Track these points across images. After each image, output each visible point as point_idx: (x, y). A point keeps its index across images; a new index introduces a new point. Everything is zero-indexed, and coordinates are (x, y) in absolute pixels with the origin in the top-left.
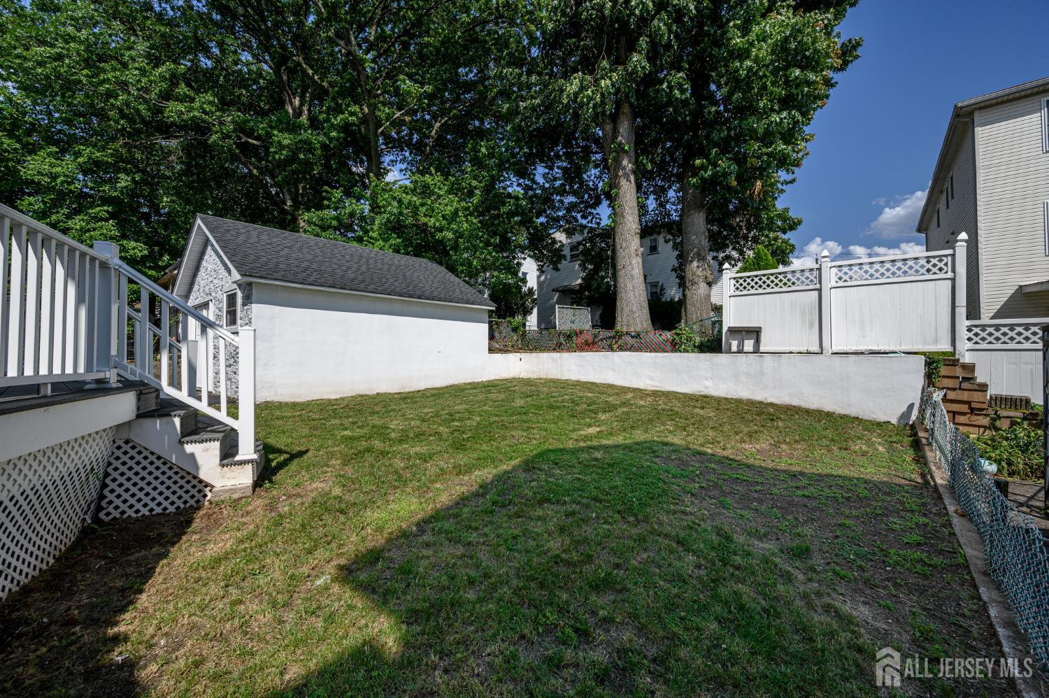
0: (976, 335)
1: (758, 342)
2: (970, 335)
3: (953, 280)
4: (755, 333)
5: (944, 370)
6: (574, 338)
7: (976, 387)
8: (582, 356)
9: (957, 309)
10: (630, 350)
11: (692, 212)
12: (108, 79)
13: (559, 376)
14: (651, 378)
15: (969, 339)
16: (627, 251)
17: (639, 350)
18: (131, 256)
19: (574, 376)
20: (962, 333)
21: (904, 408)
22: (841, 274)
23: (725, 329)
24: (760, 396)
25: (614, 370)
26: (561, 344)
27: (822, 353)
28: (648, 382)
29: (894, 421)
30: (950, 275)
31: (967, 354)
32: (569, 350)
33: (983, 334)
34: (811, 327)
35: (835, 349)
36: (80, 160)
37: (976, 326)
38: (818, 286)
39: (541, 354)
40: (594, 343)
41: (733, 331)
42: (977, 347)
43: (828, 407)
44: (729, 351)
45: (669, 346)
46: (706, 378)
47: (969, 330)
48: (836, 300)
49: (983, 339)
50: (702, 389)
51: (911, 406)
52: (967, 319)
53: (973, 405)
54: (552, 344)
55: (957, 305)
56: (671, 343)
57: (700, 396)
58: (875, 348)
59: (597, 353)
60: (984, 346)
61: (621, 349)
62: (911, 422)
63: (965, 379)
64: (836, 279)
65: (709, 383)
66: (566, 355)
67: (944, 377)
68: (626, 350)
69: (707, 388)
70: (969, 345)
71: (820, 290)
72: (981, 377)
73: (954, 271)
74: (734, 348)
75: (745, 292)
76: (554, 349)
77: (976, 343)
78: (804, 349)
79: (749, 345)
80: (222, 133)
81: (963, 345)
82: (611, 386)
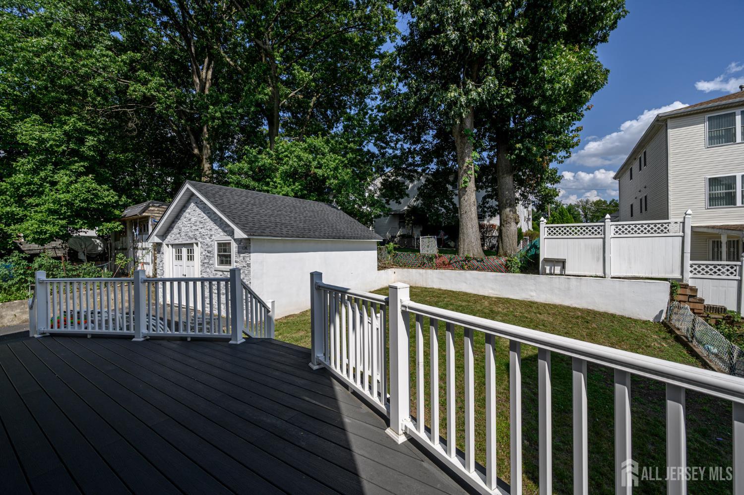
0: (695, 269)
1: (564, 267)
2: (692, 269)
3: (683, 237)
4: (562, 263)
5: (680, 291)
6: (434, 260)
7: (698, 301)
8: (443, 273)
9: (685, 254)
10: (476, 269)
11: (505, 175)
12: (87, 65)
13: (425, 285)
14: (493, 289)
15: (691, 272)
16: (468, 202)
17: (483, 270)
18: (106, 201)
19: (436, 286)
20: (687, 268)
21: (657, 313)
22: (617, 230)
23: (541, 259)
24: (567, 303)
25: (466, 283)
26: (424, 263)
27: (605, 277)
28: (490, 291)
29: (651, 320)
30: (681, 234)
31: (690, 280)
32: (431, 268)
33: (699, 269)
34: (598, 260)
35: (613, 275)
36: (66, 128)
37: (695, 264)
38: (603, 236)
39: (410, 270)
40: (449, 264)
41: (547, 260)
42: (695, 276)
43: (611, 310)
44: (544, 273)
45: (503, 268)
46: (531, 291)
47: (691, 266)
48: (614, 244)
49: (699, 272)
50: (528, 297)
51: (661, 312)
52: (691, 260)
53: (695, 311)
54: (418, 263)
55: (685, 251)
56: (505, 266)
57: (529, 301)
58: (637, 275)
59: (453, 271)
60: (699, 276)
61: (470, 268)
62: (661, 321)
63: (690, 296)
64: (614, 232)
65: (533, 294)
66: (430, 271)
67: (680, 294)
68: (473, 269)
69: (532, 296)
70: (691, 275)
71: (604, 239)
72: (699, 295)
73: (683, 231)
74: (548, 271)
75: (555, 236)
76: (419, 267)
77: (695, 274)
78: (594, 274)
79: (558, 270)
80: (166, 104)
81: (688, 275)
82: (466, 294)
